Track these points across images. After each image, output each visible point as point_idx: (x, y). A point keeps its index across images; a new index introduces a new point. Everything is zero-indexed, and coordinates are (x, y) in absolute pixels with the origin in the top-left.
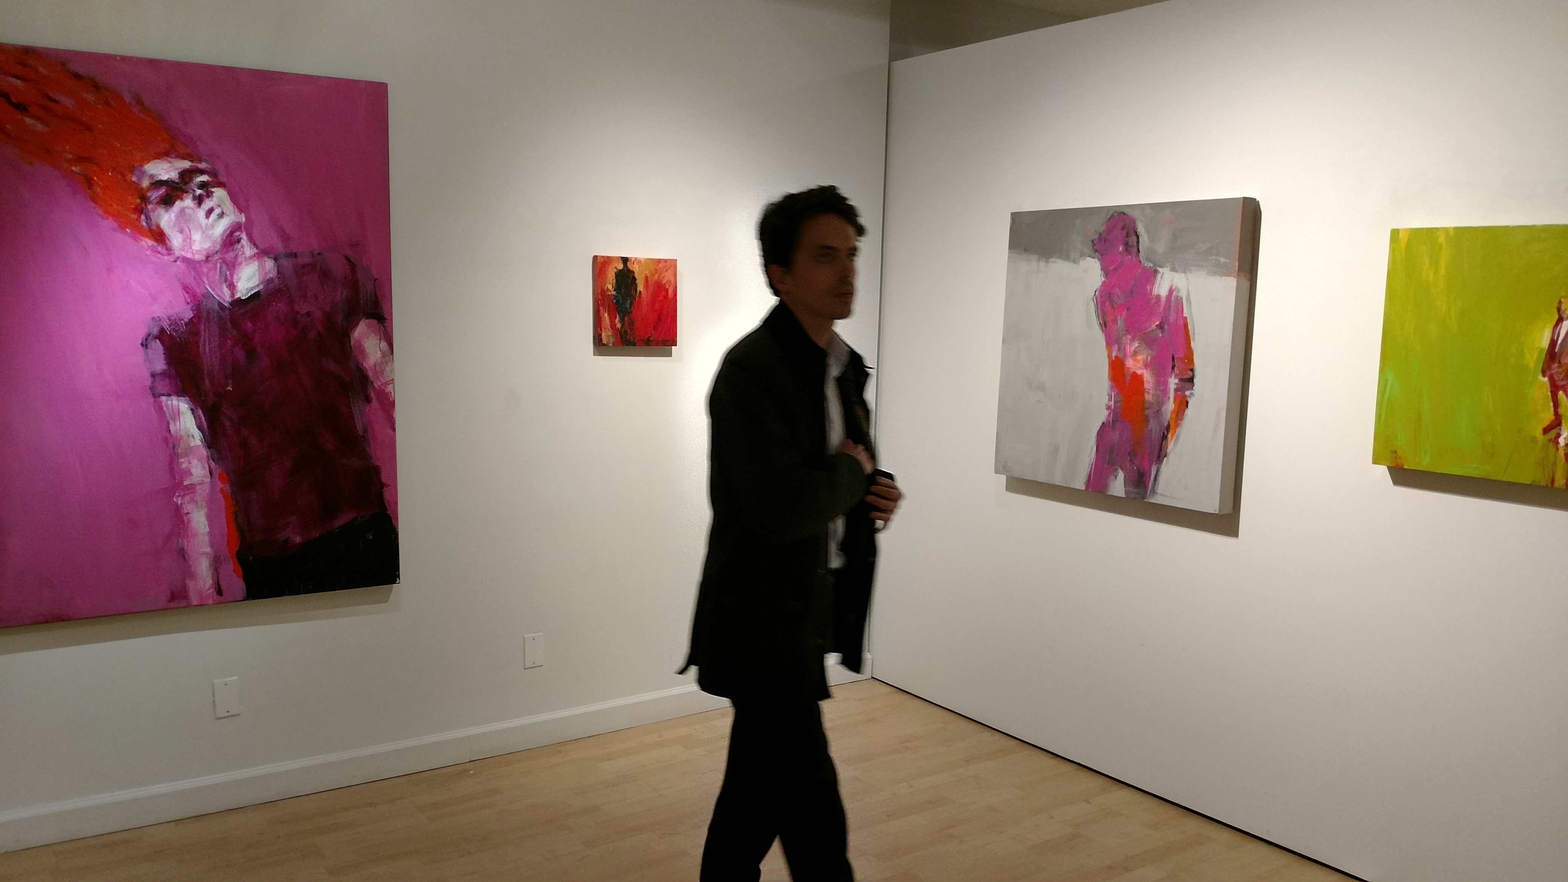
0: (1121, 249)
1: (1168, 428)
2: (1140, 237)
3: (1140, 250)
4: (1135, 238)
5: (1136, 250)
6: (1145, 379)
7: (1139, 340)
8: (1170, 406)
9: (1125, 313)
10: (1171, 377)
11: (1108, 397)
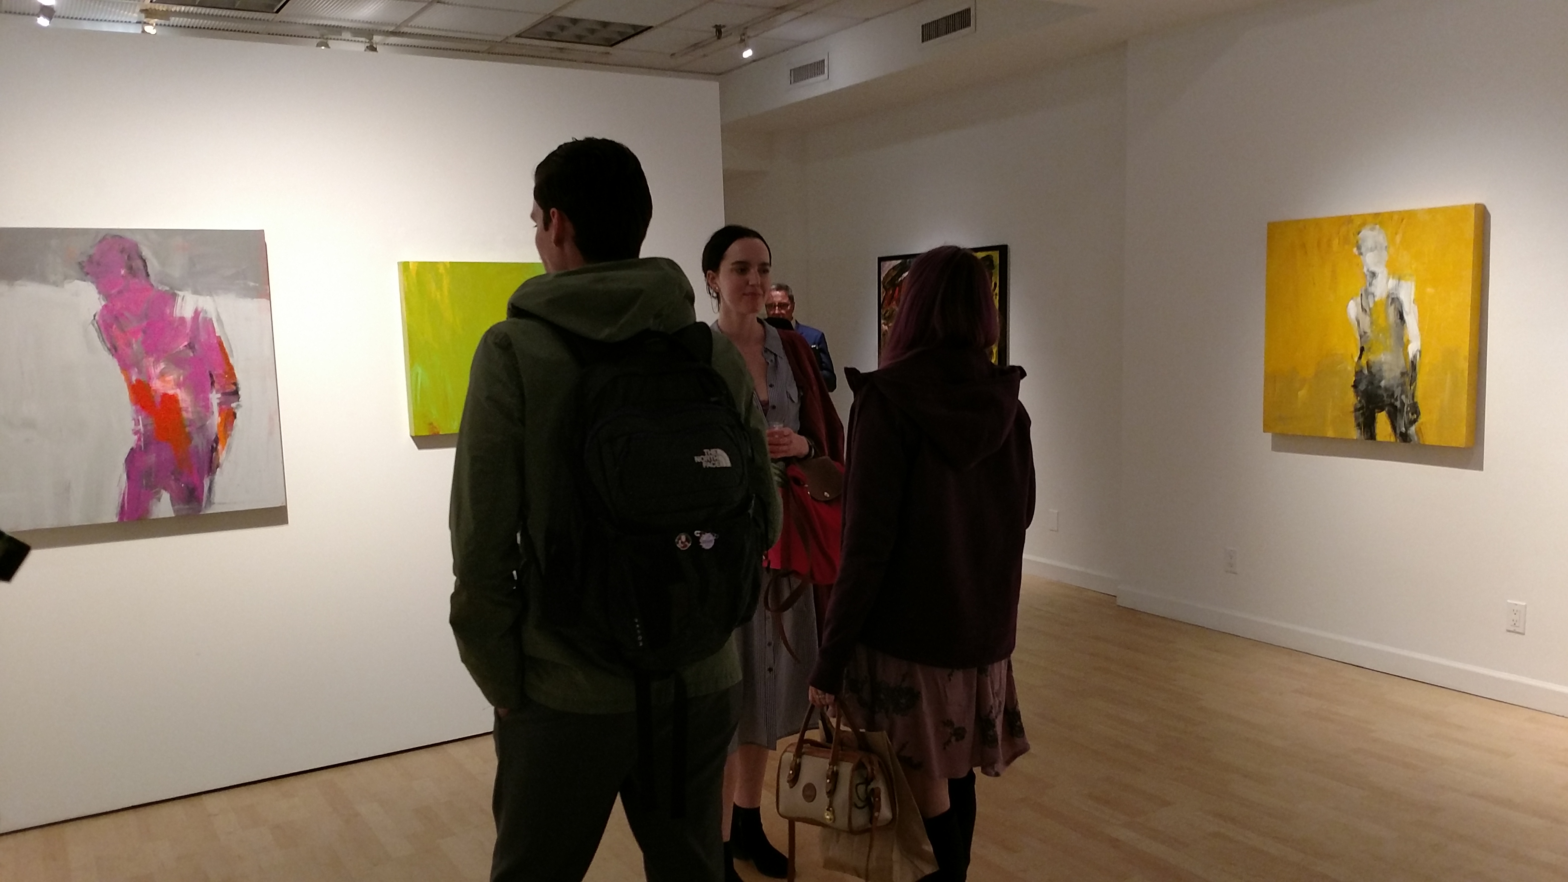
0: (123, 272)
1: (217, 441)
2: (146, 261)
3: (150, 273)
4: (140, 263)
5: (144, 274)
6: (180, 398)
7: (163, 361)
8: (215, 419)
9: (141, 337)
10: (212, 393)
11: (133, 422)
